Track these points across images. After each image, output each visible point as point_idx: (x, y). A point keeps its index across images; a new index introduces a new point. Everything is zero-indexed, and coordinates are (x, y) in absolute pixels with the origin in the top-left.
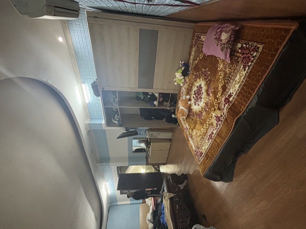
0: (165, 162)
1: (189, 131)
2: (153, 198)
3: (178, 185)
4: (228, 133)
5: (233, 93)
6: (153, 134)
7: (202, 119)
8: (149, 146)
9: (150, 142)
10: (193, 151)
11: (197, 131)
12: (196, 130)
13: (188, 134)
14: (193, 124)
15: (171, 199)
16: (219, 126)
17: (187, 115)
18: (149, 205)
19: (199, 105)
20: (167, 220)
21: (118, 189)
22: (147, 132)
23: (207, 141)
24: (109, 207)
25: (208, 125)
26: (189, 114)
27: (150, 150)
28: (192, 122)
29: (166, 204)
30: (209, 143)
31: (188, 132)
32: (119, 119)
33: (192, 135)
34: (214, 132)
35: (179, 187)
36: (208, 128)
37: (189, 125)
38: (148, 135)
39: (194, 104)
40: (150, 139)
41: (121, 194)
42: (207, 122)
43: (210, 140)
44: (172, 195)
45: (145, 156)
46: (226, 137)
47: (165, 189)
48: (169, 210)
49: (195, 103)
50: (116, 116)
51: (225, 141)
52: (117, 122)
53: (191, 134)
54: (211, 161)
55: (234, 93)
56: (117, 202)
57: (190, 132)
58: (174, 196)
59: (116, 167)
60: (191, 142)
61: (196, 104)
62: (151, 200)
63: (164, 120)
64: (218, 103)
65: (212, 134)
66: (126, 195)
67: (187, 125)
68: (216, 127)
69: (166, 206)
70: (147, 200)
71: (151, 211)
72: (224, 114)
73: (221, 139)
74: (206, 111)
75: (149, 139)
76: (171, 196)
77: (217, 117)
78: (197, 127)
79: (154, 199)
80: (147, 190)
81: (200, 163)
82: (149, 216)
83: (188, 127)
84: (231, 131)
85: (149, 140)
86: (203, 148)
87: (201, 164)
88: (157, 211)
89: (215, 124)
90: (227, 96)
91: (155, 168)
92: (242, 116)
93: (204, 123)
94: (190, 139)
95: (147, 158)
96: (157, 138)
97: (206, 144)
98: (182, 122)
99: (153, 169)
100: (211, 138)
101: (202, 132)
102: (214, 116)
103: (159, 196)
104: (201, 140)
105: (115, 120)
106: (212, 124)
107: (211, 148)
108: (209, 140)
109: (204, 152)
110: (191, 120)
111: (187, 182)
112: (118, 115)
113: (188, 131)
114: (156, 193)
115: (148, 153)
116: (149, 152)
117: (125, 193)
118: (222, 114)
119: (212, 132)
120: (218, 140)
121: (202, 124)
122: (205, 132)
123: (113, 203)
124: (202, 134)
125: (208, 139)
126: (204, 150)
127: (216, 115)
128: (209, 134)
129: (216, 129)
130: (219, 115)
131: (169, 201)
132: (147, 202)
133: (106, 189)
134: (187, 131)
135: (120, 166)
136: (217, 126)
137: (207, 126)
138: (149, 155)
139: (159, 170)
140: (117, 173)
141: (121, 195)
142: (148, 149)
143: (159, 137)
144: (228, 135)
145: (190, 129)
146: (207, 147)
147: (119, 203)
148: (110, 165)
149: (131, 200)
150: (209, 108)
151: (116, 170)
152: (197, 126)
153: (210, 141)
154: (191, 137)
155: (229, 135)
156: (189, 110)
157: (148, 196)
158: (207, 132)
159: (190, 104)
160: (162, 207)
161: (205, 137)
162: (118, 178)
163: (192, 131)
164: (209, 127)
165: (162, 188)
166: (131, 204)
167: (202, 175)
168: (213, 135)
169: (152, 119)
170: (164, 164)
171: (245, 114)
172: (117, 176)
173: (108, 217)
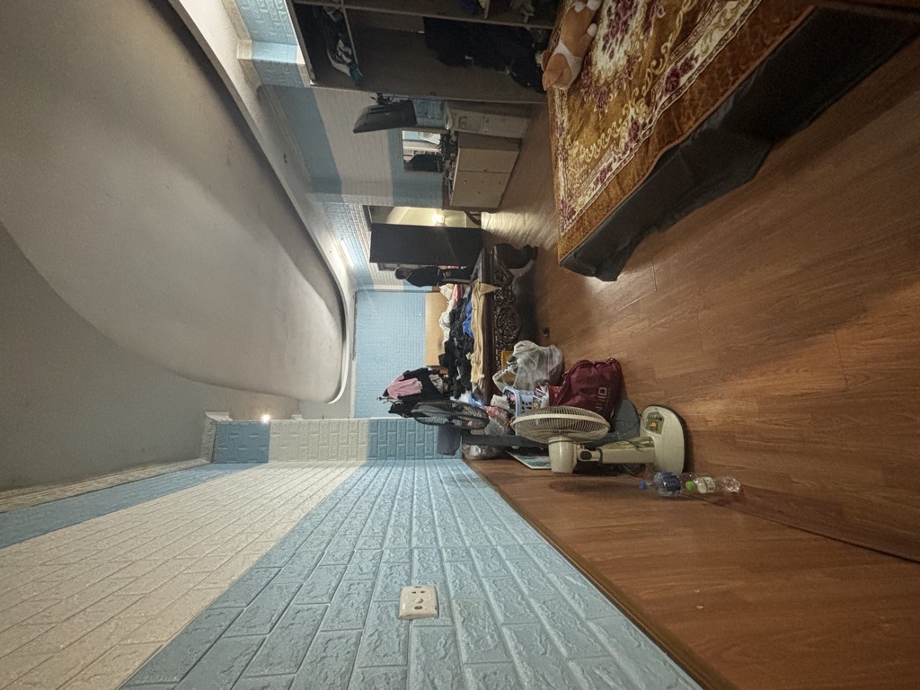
0: (496, 206)
1: (565, 139)
2: (456, 285)
3: (510, 270)
4: (638, 182)
5: (696, 59)
6: (465, 117)
7: (603, 113)
8: (452, 155)
9: (456, 143)
10: (559, 200)
11: (582, 146)
12: (580, 142)
13: (560, 148)
14: (581, 120)
15: (488, 296)
16: (628, 152)
17: (572, 81)
18: (448, 297)
19: (611, 56)
20: (475, 329)
21: (372, 260)
22: (447, 110)
23: (592, 185)
24: (356, 293)
25: (608, 140)
26: (579, 77)
27: (454, 169)
28: (580, 110)
29: (477, 303)
30: (595, 192)
31: (561, 142)
32: (351, 57)
33: (568, 155)
34: (615, 166)
35: (510, 273)
36: (607, 149)
37: (570, 118)
38: (450, 121)
39: (601, 43)
40: (457, 133)
41: (380, 269)
42: (609, 131)
43: (600, 186)
44: (492, 288)
45: (441, 184)
46: (630, 190)
47: (480, 274)
48: (481, 314)
49: (606, 38)
50: (341, 44)
51: (625, 198)
52: (345, 70)
53: (566, 153)
54: (584, 236)
55: (700, 60)
56: (372, 283)
57: (567, 144)
58: (497, 291)
59: (360, 207)
60: (560, 174)
61: (608, 46)
62: (453, 288)
63: (508, 72)
64: (655, 76)
65: (608, 171)
66: (394, 272)
67: (565, 118)
68: (620, 155)
69: (476, 307)
70: (443, 288)
71: (450, 309)
72: (650, 122)
73: (619, 192)
74: (620, 89)
75: (452, 132)
76: (487, 291)
77: (635, 123)
78: (584, 136)
79: (458, 287)
80: (443, 267)
81: (562, 234)
82: (445, 317)
83: (566, 124)
84: (645, 178)
85: (454, 138)
86: (580, 200)
87: (564, 236)
88: (460, 311)
89: (622, 145)
90: (679, 64)
91: (470, 216)
92: (681, 146)
93: (603, 131)
94: (560, 163)
95: (446, 189)
96: (480, 132)
97: (589, 193)
98: (557, 101)
99: (465, 217)
100: (602, 180)
101: (591, 156)
102: (630, 118)
103: (467, 284)
104: (581, 176)
105: (339, 62)
106: (616, 141)
107: (594, 206)
108: (596, 184)
109: (578, 209)
110: (578, 103)
111: (534, 266)
112: (347, 44)
113: (563, 136)
114: (462, 278)
115: (450, 178)
116: (453, 175)
117: (391, 269)
118: (647, 121)
119: (611, 164)
120: (613, 193)
121: (599, 130)
122: (596, 157)
123: (361, 285)
124: (588, 161)
125: (597, 180)
126: (580, 206)
127: (634, 117)
128: (601, 168)
129: (620, 159)
130: (641, 121)
131: (483, 297)
132: (442, 292)
133: (343, 256)
134: (561, 135)
135: (370, 204)
136: (624, 153)
137: (606, 143)
138: (451, 181)
139: (479, 222)
140: (364, 222)
141: (381, 272)
142: (451, 164)
143: (485, 130)
144: (635, 185)
145: (568, 133)
146: (587, 199)
147: (376, 287)
148: (345, 199)
149: (405, 284)
150: (630, 82)
151: (362, 214)
152: (586, 132)
153: (598, 189)
154: (565, 160)
155: (638, 186)
156: (583, 62)
157: (444, 280)
158: (600, 159)
159: (594, 38)
160: (468, 308)
161: (593, 172)
162: (369, 234)
163: (572, 142)
164: (609, 146)
165: (475, 271)
166: (405, 291)
167: (560, 260)
168: (610, 173)
169: (465, 64)
170: (491, 211)
171: (689, 142)
172: (366, 228)
173: (355, 310)
